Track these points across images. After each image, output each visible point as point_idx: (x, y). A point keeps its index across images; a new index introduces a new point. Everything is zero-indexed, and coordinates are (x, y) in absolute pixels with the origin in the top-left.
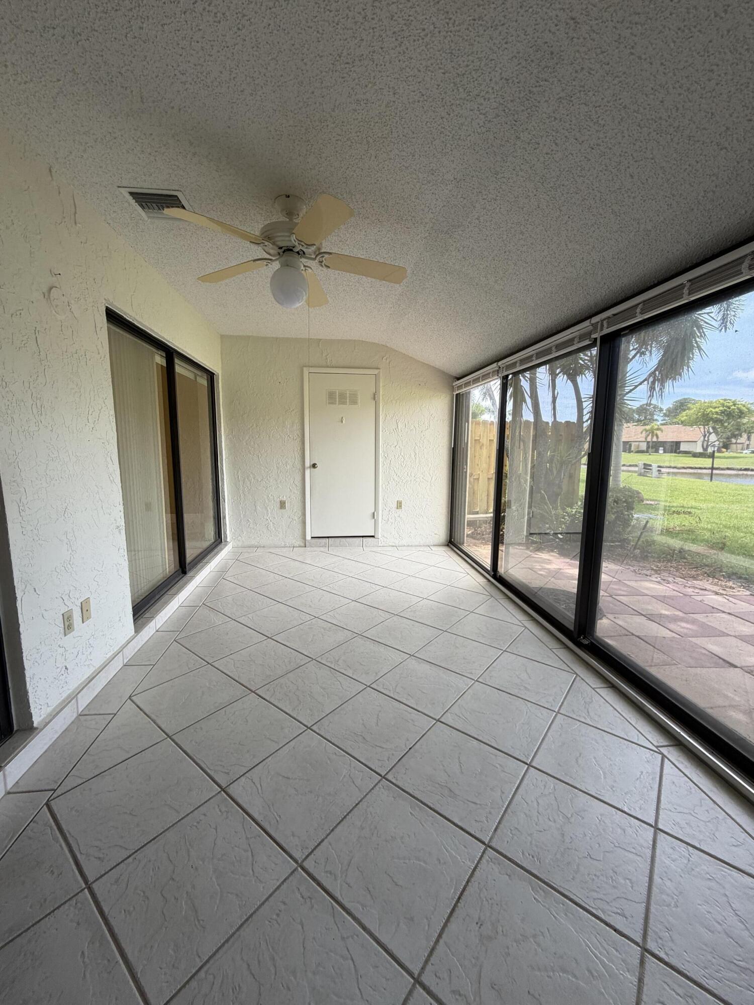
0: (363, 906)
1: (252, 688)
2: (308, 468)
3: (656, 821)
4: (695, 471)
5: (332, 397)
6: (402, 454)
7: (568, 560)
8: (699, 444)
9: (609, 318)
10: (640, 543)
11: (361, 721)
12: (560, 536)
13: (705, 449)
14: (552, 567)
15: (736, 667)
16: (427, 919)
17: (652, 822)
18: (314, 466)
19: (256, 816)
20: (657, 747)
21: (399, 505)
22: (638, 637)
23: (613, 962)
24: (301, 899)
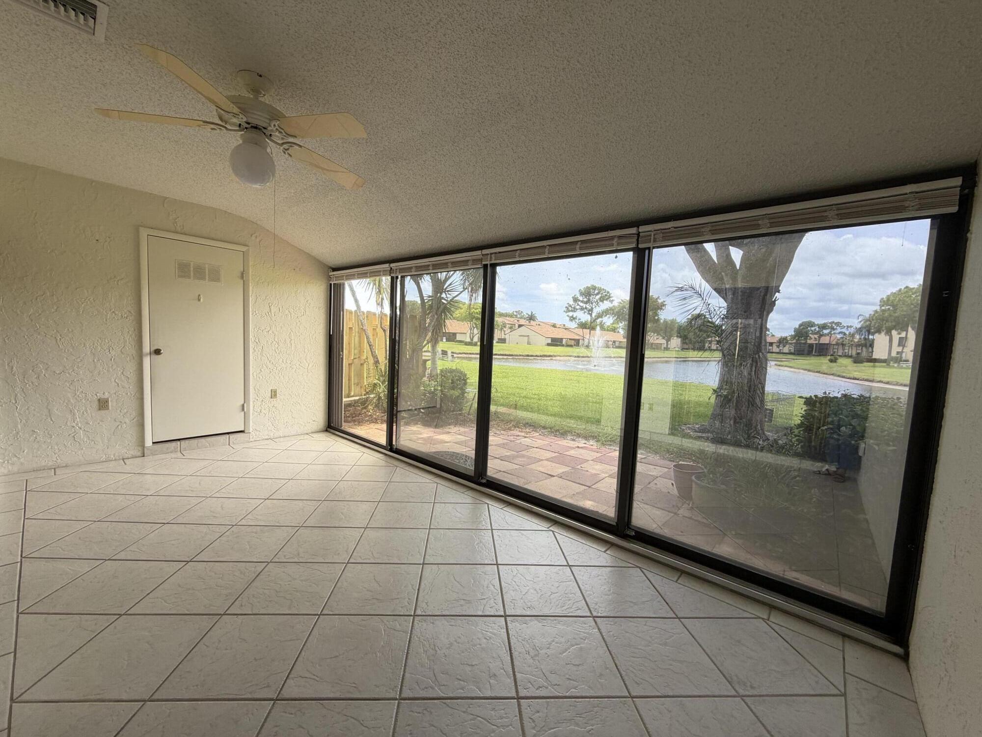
0: (462, 689)
1: (219, 612)
2: (147, 354)
3: (568, 563)
4: (467, 356)
5: (183, 270)
6: (276, 340)
7: (432, 429)
8: (468, 335)
9: (496, 253)
10: (471, 411)
11: (364, 589)
12: (422, 410)
13: (472, 340)
14: (425, 436)
15: (554, 476)
16: (502, 669)
17: (566, 564)
18: (158, 352)
19: (332, 695)
20: (548, 528)
21: (274, 394)
22: (504, 472)
23: (586, 629)
24: (419, 714)
